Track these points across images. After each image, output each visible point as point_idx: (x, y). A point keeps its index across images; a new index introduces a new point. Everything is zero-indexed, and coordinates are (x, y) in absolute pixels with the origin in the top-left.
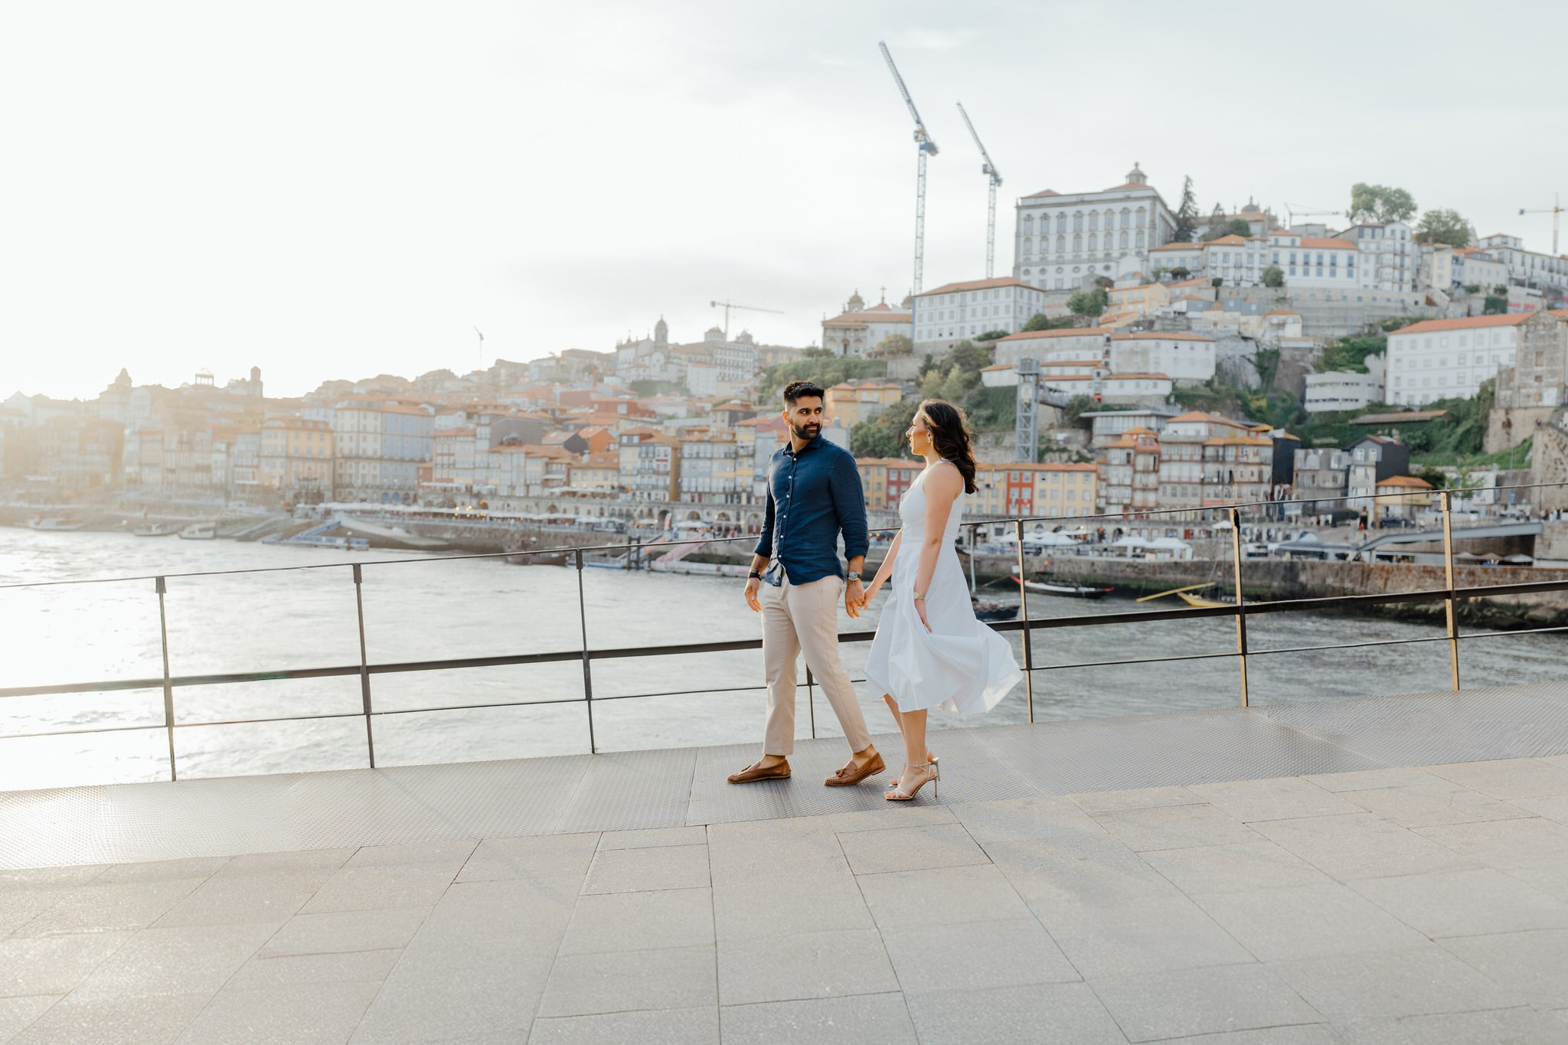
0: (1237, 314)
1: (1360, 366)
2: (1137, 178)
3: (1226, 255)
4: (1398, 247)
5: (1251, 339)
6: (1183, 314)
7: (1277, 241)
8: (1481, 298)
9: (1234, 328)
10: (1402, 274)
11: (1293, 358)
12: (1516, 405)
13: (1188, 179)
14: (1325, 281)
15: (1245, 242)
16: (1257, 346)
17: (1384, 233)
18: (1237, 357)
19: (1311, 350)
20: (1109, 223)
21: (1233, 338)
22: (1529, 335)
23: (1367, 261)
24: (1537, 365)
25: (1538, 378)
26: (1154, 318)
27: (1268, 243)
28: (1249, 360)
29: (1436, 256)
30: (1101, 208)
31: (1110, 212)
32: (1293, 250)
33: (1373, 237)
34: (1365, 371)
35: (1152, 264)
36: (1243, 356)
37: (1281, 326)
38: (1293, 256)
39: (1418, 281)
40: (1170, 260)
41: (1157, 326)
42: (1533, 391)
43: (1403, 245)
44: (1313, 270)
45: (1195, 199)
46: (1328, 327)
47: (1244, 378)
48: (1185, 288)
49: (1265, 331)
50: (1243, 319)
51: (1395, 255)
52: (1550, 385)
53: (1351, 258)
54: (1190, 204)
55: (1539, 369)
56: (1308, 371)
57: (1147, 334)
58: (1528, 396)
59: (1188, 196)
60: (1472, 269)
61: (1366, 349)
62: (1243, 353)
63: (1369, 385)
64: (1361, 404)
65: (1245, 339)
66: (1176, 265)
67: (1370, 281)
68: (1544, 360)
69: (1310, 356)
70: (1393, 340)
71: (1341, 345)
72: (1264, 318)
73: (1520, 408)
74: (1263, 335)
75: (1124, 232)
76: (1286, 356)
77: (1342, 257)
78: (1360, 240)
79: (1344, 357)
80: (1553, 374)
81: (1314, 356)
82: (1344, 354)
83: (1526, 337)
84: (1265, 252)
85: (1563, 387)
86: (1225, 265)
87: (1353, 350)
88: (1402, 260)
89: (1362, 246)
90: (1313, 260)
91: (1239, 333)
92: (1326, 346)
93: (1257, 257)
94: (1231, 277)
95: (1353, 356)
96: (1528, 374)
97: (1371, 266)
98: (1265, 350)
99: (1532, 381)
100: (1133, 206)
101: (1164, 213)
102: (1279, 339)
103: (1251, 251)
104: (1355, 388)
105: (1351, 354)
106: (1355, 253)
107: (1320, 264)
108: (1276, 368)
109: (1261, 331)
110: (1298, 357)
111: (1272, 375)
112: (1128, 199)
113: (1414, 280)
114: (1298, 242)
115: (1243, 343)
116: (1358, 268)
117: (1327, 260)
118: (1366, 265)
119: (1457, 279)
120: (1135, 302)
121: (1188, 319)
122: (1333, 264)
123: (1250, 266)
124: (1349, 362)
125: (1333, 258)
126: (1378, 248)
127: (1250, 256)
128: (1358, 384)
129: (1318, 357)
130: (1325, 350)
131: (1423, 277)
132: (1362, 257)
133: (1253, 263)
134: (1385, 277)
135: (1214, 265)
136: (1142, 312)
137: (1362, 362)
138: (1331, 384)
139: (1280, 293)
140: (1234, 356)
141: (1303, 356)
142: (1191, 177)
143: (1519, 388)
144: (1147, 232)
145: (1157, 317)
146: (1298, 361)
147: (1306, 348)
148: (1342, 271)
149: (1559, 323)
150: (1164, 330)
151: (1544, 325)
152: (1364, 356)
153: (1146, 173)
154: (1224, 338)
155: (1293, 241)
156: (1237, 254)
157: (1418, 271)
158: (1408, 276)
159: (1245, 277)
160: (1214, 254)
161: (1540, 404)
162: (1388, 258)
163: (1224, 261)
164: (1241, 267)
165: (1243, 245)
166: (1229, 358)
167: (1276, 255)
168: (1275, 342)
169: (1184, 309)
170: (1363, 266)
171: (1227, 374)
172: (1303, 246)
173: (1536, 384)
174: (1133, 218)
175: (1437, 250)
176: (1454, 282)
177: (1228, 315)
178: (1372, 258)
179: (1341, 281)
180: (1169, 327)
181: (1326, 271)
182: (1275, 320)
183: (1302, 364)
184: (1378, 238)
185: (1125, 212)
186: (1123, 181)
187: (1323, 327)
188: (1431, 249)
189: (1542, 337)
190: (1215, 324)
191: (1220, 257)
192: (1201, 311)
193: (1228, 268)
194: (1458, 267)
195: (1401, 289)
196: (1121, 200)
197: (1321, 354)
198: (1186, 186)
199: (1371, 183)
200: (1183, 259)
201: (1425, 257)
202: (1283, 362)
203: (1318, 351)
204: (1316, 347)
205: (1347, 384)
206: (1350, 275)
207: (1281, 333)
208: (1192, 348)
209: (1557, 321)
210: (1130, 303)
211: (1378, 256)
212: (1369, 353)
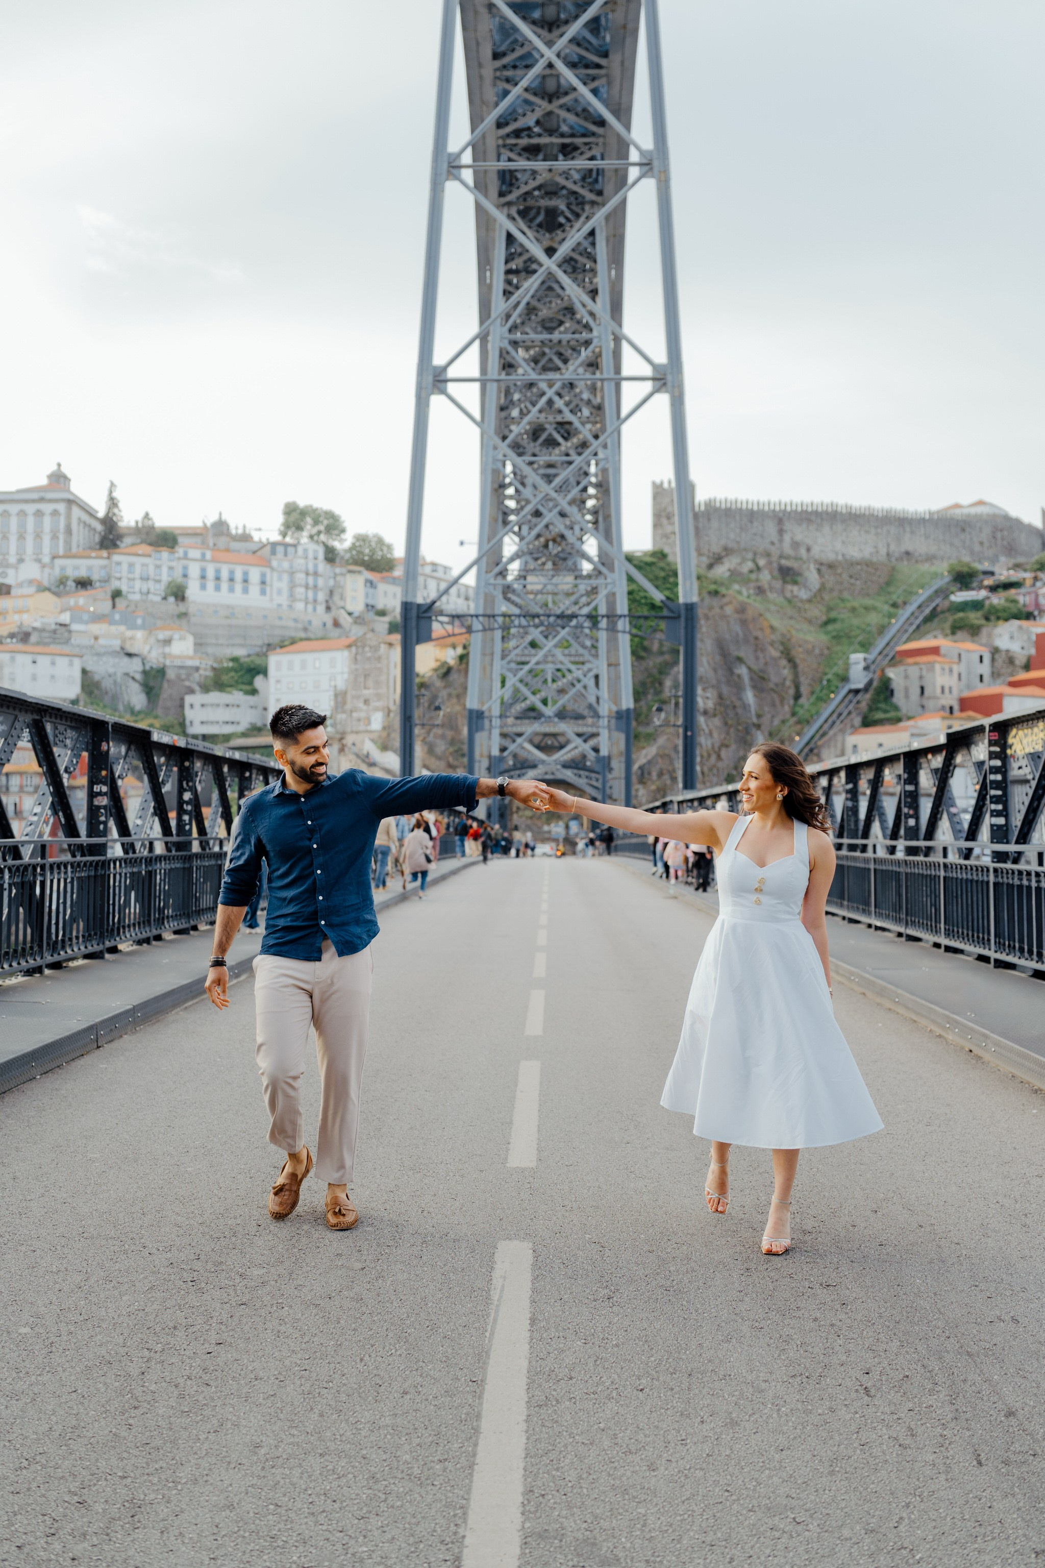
0: (122, 628)
1: (248, 688)
2: (59, 479)
3: (131, 565)
4: (311, 568)
5: (135, 655)
6: (65, 625)
7: (186, 553)
8: (384, 622)
9: (116, 644)
10: (315, 595)
11: (178, 676)
12: (349, 729)
13: (112, 485)
14: (237, 598)
15: (153, 554)
16: (144, 664)
17: (296, 551)
18: (119, 675)
19: (197, 669)
20: (22, 526)
21: (114, 653)
22: (359, 657)
23: (280, 579)
24: (365, 688)
25: (366, 702)
26: (30, 630)
27: (177, 555)
28: (133, 678)
29: (349, 578)
30: (14, 509)
31: (22, 513)
32: (204, 564)
33: (286, 554)
34: (254, 692)
35: (57, 572)
36: (127, 674)
37: (168, 642)
38: (203, 570)
39: (330, 602)
40: (76, 568)
41: (34, 638)
42: (362, 715)
43: (316, 566)
44: (225, 586)
45: (121, 505)
46: (228, 645)
47: (126, 698)
48: (81, 599)
49: (151, 648)
50: (129, 633)
51: (307, 574)
52: (376, 709)
53: (263, 575)
54: (116, 511)
55: (366, 692)
56: (191, 691)
57: (21, 647)
58: (359, 720)
59: (113, 502)
60: (385, 593)
61: (254, 669)
62: (126, 671)
63: (252, 707)
64: (240, 729)
65: (130, 655)
66: (83, 573)
67: (284, 600)
68: (370, 683)
69: (196, 676)
70: (274, 661)
71: (231, 664)
72: (150, 632)
73: (352, 732)
74: (149, 652)
75: (38, 536)
76: (171, 674)
77: (255, 575)
78: (273, 557)
79: (233, 677)
80: (379, 697)
81: (200, 675)
82: (233, 674)
83: (356, 659)
84: (174, 564)
85: (386, 711)
86: (131, 576)
87: (241, 670)
88: (315, 580)
89: (274, 563)
90: (225, 575)
91: (122, 648)
92: (215, 665)
93: (165, 570)
94: (137, 589)
95: (242, 676)
96: (358, 697)
97: (284, 584)
98: (152, 668)
99: (361, 705)
100: (47, 508)
101: (85, 517)
102: (165, 656)
103: (158, 562)
104: (235, 710)
105: (240, 674)
106: (268, 571)
107: (231, 580)
108: (161, 688)
109: (147, 648)
110: (183, 676)
111: (158, 696)
112: (42, 500)
113: (327, 601)
114: (209, 555)
115: (126, 660)
116: (271, 586)
117: (239, 576)
118: (279, 584)
119: (371, 602)
120: (20, 612)
121: (70, 632)
122: (246, 581)
123: (157, 578)
124: (237, 682)
125: (246, 574)
126: (291, 567)
127: (158, 567)
128: (238, 706)
129: (206, 677)
130: (214, 669)
131: (336, 598)
132: (275, 575)
133: (160, 575)
134: (298, 596)
135: (118, 575)
136: (19, 623)
137: (251, 683)
138: (212, 705)
139: (182, 608)
140: (115, 674)
141: (188, 675)
142: (115, 482)
143: (351, 711)
144: (62, 537)
145: (34, 629)
146: (183, 680)
147: (191, 667)
148: (254, 589)
149: (382, 646)
150: (38, 644)
151: (371, 647)
152: (253, 677)
153: (69, 475)
154: (104, 654)
155: (203, 555)
156: (143, 565)
157: (331, 593)
158: (321, 597)
159: (152, 590)
160: (119, 564)
161: (369, 728)
162: (300, 577)
163: (130, 572)
164: (148, 579)
165: (149, 556)
166: (110, 676)
167: (185, 568)
168: (161, 660)
169: (67, 621)
170: (277, 584)
171: (107, 693)
172: (213, 560)
173: (365, 708)
174: (47, 521)
175: (350, 572)
176: (367, 605)
177: (114, 629)
178: (286, 577)
179: (254, 599)
180: (47, 640)
181: (238, 587)
182: (162, 635)
183: (187, 683)
184: (290, 556)
185: (39, 514)
186: (43, 481)
187: (222, 645)
188: (344, 570)
189: (369, 659)
190: (96, 638)
191: (125, 567)
192: (87, 623)
193: (133, 579)
194: (371, 591)
195: (315, 609)
196: (34, 501)
197: (209, 673)
198: (111, 492)
199: (302, 504)
200: (90, 568)
201: (338, 578)
202: (168, 681)
203: (205, 670)
204: (203, 666)
205: (228, 705)
206: (263, 592)
207: (167, 650)
208: (53, 663)
209: (380, 643)
210: (16, 612)
211: (292, 574)
212: (258, 673)
